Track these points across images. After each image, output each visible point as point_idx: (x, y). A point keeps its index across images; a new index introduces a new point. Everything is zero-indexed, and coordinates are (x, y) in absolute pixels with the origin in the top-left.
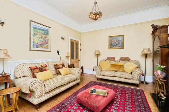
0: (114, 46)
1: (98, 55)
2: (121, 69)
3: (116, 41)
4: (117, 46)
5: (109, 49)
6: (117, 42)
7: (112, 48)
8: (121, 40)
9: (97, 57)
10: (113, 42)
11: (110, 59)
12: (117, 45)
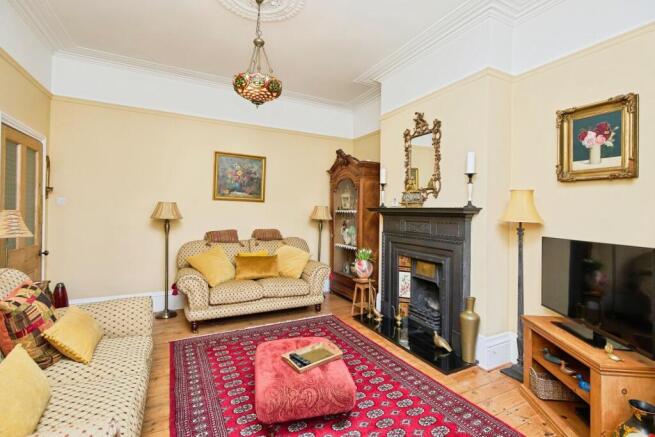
0: (233, 190)
1: (166, 225)
2: (273, 269)
3: (240, 173)
4: (243, 191)
5: (215, 199)
6: (244, 176)
7: (228, 195)
8: (255, 173)
9: (167, 231)
10: (230, 176)
11: (223, 238)
12: (244, 188)
